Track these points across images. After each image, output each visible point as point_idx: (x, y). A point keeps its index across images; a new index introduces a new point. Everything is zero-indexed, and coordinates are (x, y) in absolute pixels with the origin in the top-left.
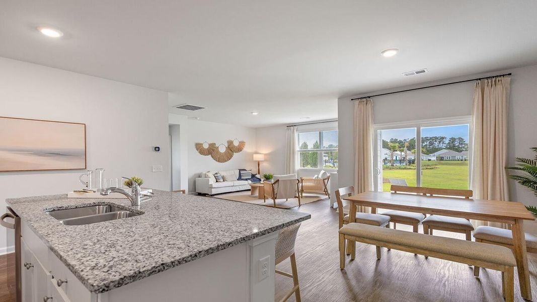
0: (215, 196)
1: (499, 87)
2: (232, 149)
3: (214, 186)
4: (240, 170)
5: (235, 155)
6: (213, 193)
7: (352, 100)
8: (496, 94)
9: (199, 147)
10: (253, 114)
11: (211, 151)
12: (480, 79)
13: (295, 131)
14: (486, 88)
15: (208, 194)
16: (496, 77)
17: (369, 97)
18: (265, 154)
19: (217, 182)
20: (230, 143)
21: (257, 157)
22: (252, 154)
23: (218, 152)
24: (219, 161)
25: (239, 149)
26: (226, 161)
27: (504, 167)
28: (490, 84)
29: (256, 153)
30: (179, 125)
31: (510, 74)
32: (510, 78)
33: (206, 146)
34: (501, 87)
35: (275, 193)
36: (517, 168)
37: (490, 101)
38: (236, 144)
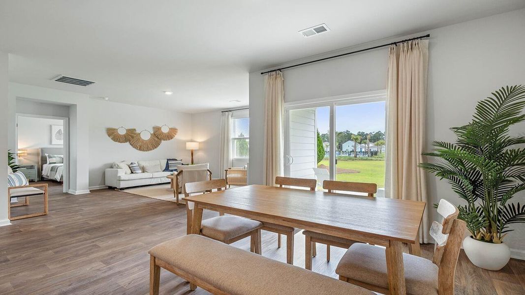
0: (125, 191)
1: (416, 52)
2: (158, 137)
3: (122, 178)
4: (168, 160)
5: (164, 143)
6: (121, 186)
7: (262, 73)
8: (412, 60)
9: (112, 134)
10: (166, 93)
11: (131, 137)
12: (395, 43)
13: (230, 116)
14: (401, 53)
15: (116, 188)
16: (413, 39)
17: (279, 70)
18: (200, 143)
19: (132, 173)
20: (157, 130)
21: (191, 146)
22: (185, 143)
23: (139, 139)
24: (140, 149)
25: (169, 137)
26: (151, 150)
27: (420, 153)
28: (406, 49)
29: (192, 141)
30: (76, 105)
31: (428, 36)
32: (428, 40)
33: (122, 132)
34: (418, 52)
35: (180, 186)
36: (433, 155)
37: (406, 71)
38: (165, 130)
